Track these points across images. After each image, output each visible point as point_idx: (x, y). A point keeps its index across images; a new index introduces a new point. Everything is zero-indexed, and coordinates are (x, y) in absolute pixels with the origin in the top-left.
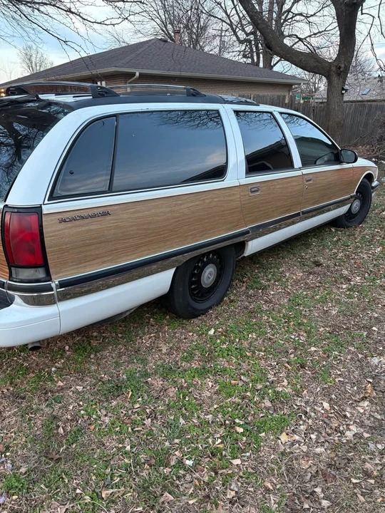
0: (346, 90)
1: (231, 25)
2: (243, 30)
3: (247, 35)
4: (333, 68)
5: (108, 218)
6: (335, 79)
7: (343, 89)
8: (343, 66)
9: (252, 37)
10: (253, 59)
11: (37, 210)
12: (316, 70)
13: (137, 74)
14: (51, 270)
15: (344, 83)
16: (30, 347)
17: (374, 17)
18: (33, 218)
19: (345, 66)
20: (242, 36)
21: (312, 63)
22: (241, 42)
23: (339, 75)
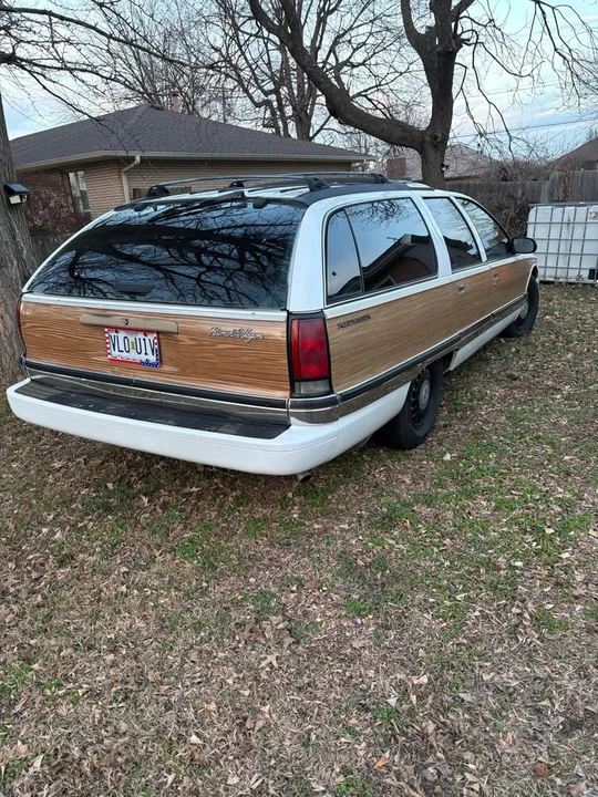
0: (447, 167)
1: (240, 81)
2: (260, 88)
3: (266, 93)
4: (428, 139)
5: (370, 322)
6: (431, 152)
7: (443, 165)
8: (440, 135)
9: (273, 97)
10: (277, 128)
11: (320, 315)
12: (405, 143)
13: (138, 159)
14: (333, 382)
15: (443, 156)
16: (301, 477)
17: (466, 68)
18: (319, 323)
19: (443, 134)
20: (258, 95)
21: (398, 133)
22: (258, 105)
23: (435, 147)
